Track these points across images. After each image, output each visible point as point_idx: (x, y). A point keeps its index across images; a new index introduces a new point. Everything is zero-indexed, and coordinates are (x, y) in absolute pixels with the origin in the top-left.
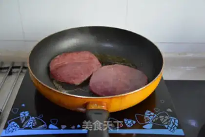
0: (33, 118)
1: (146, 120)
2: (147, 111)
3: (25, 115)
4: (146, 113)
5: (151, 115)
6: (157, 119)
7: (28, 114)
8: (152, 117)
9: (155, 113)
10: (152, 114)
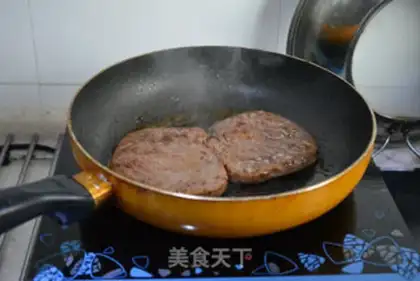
0: (92, 254)
1: (347, 255)
2: (348, 236)
3: (71, 247)
4: (345, 240)
5: (358, 245)
6: (371, 252)
7: (79, 246)
8: (360, 248)
9: (367, 240)
10: (360, 241)
